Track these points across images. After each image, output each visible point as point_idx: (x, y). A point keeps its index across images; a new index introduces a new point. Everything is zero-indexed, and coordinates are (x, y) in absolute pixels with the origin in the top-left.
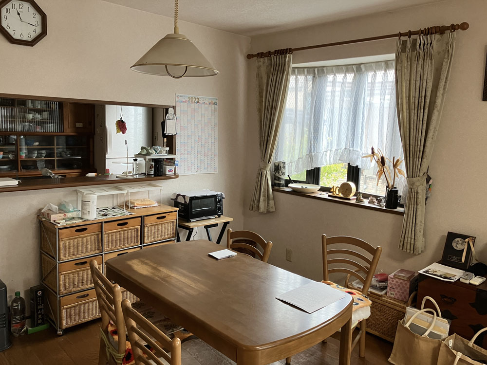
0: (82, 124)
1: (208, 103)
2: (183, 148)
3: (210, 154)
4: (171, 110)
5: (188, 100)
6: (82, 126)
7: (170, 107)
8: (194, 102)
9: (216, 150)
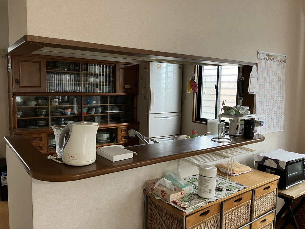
0: (129, 86)
1: (279, 61)
2: (260, 106)
3: (278, 112)
4: (254, 67)
5: (266, 57)
6: (129, 87)
7: (254, 64)
8: (271, 60)
9: (283, 108)
